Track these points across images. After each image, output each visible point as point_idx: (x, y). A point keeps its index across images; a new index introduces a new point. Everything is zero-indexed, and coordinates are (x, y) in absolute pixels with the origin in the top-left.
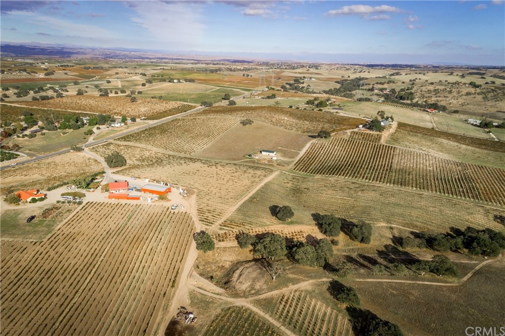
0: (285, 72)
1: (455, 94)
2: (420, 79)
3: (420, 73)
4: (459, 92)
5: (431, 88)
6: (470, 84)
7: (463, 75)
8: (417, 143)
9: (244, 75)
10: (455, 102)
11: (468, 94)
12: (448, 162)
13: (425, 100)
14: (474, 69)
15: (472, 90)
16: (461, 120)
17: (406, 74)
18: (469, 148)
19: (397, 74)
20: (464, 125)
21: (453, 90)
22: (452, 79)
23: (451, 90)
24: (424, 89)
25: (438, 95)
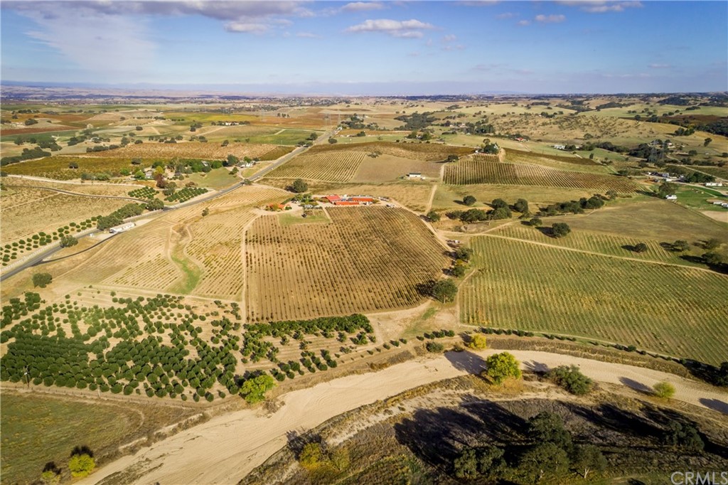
0: (322, 109)
1: (531, 125)
2: (484, 112)
3: (482, 105)
4: (535, 123)
5: (505, 120)
6: (542, 114)
7: (528, 105)
8: (526, 161)
9: (279, 115)
10: (535, 132)
11: (544, 124)
12: (555, 171)
13: (506, 132)
14: (534, 98)
15: (547, 120)
16: (548, 146)
17: (467, 107)
18: (564, 163)
19: (457, 107)
20: (552, 150)
21: (530, 121)
22: (520, 110)
23: (527, 122)
24: (499, 121)
25: (516, 126)
